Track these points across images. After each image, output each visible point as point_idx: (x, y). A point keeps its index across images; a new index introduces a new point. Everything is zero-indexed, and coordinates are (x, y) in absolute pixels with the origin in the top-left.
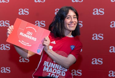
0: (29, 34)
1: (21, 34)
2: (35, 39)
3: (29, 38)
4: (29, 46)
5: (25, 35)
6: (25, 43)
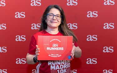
0: (55, 46)
1: (48, 48)
2: (62, 49)
3: (56, 49)
4: (59, 56)
5: (52, 49)
6: (55, 55)
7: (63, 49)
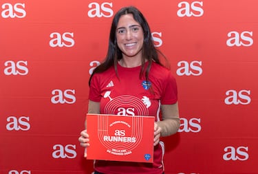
0: (119, 134)
1: (106, 138)
3: (122, 141)
5: (114, 139)
6: (119, 151)
7: (135, 141)
